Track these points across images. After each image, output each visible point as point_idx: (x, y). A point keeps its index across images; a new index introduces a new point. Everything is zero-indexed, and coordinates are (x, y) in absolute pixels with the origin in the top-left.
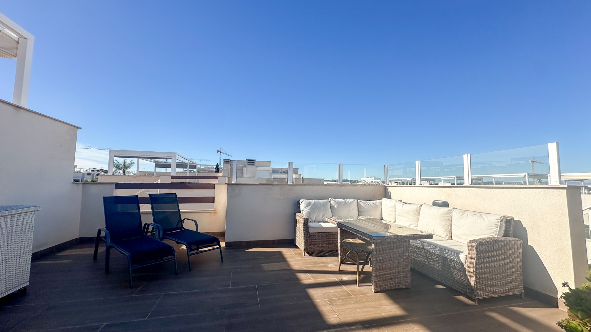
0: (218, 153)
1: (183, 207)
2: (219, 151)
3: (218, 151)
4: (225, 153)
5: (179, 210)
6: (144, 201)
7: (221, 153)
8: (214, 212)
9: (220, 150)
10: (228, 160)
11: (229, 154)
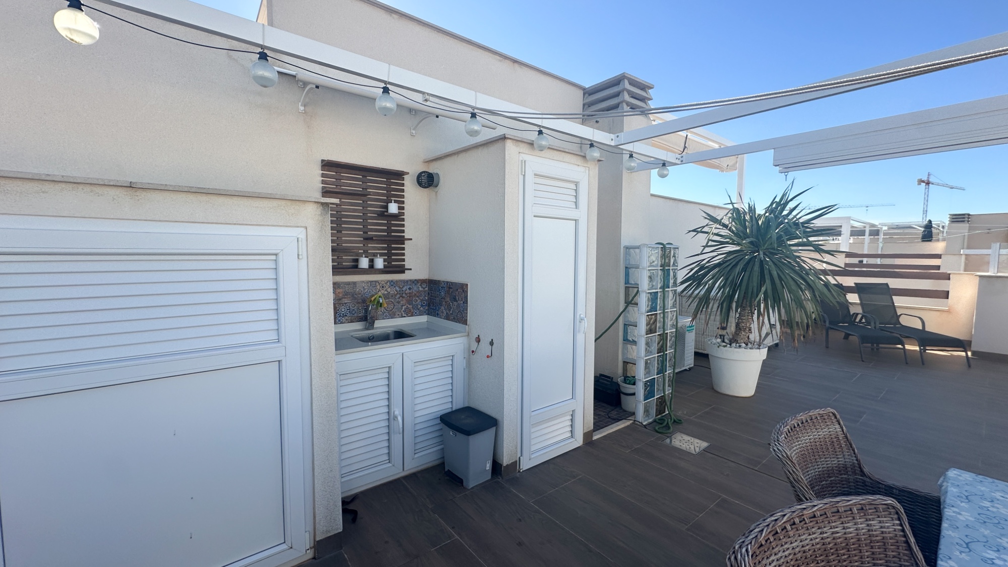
0: (919, 184)
1: (898, 301)
2: (923, 182)
3: (921, 181)
4: (940, 182)
5: (893, 303)
6: (850, 290)
7: (928, 183)
8: (948, 311)
9: (925, 179)
10: (964, 215)
11: (954, 185)
